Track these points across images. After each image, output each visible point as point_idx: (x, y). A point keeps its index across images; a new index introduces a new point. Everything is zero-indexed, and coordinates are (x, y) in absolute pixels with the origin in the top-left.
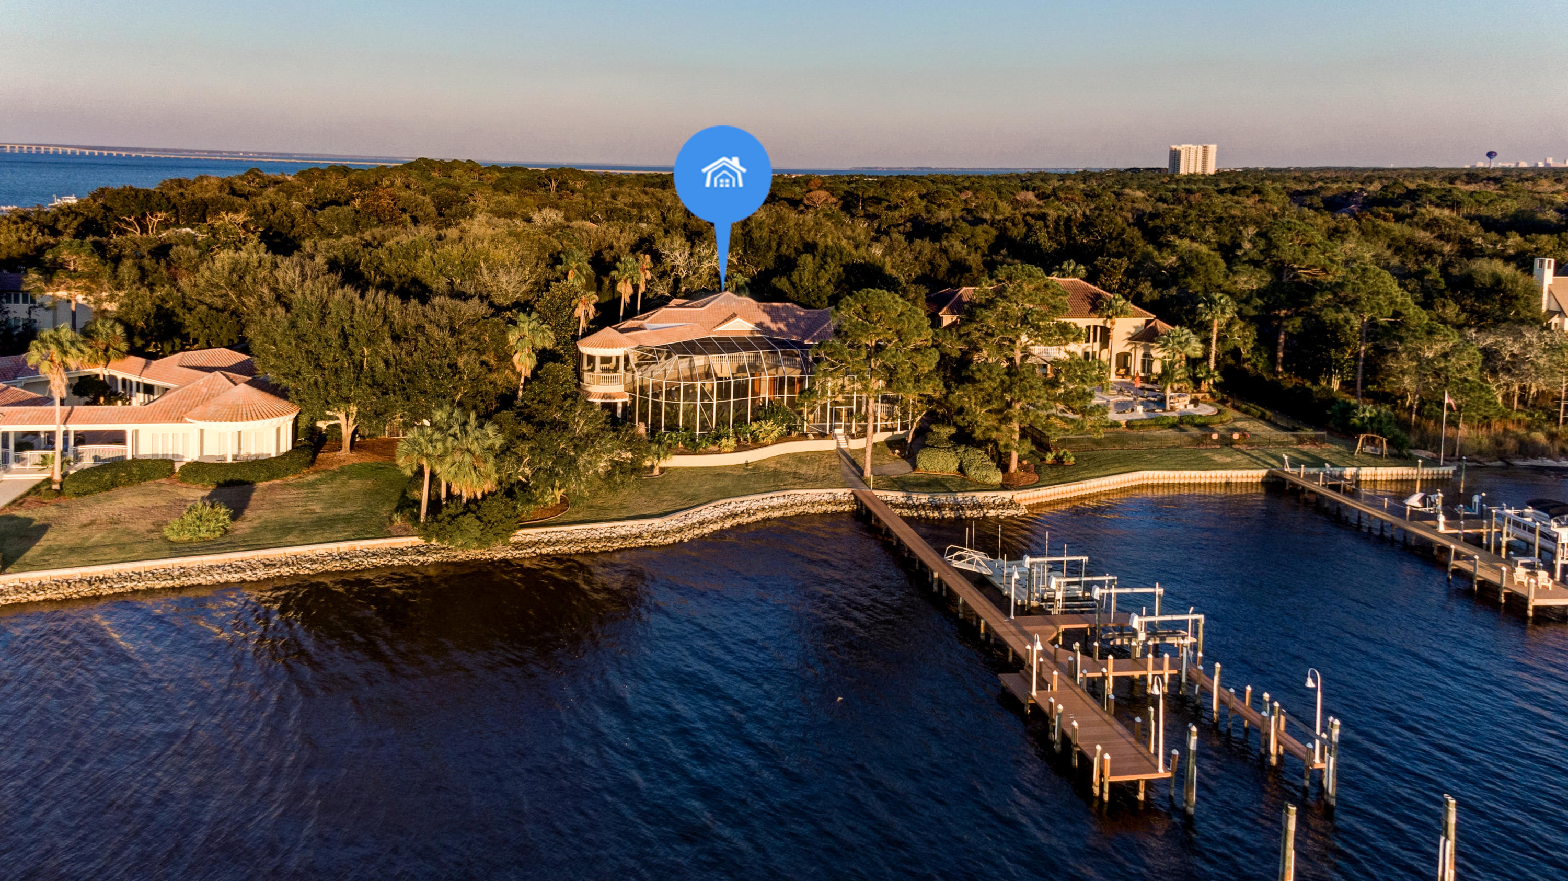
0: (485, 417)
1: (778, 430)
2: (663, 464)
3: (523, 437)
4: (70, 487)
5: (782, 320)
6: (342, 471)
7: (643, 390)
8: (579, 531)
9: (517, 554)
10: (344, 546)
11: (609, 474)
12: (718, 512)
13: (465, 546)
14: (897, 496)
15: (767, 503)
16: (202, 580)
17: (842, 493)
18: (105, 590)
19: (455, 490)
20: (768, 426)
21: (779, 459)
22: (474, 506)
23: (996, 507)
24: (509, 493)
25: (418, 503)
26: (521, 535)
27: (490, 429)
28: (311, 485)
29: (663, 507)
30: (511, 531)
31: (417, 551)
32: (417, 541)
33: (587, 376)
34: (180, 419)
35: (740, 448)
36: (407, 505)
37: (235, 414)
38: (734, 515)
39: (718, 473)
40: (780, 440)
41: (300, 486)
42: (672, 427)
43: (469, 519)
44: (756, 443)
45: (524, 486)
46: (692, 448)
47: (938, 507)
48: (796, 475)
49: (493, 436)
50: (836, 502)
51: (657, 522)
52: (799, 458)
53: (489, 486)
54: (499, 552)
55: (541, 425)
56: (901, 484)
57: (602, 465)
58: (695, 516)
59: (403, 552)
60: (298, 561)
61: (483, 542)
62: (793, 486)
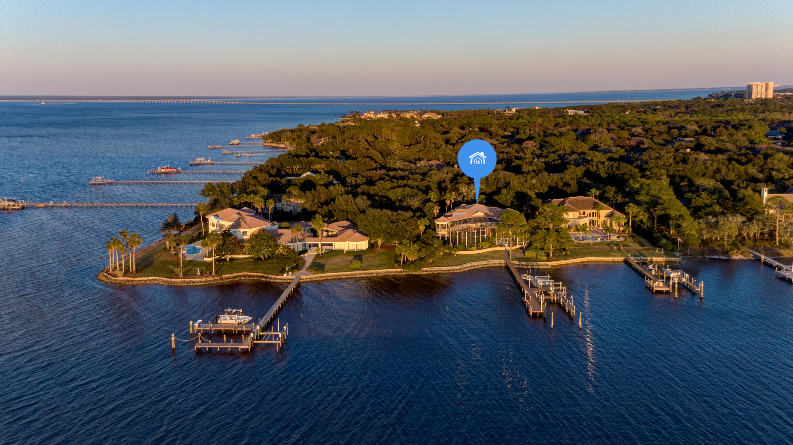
0: (414, 242)
1: (488, 245)
2: (457, 253)
3: (423, 247)
4: (325, 256)
5: (492, 212)
6: (380, 253)
7: (452, 233)
8: (437, 269)
9: (423, 273)
10: (386, 270)
11: (443, 256)
12: (470, 265)
13: (412, 271)
14: (517, 263)
15: (483, 264)
16: (359, 276)
17: (503, 261)
18: (342, 277)
19: (409, 258)
20: (485, 243)
21: (488, 252)
22: (412, 262)
23: (542, 265)
24: (420, 260)
25: (400, 261)
26: (424, 269)
27: (416, 245)
28: (374, 256)
29: (457, 264)
30: (422, 268)
31: (401, 272)
32: (401, 269)
33: (437, 229)
34: (344, 241)
35: (478, 249)
36: (398, 262)
37: (356, 240)
38: (474, 266)
39: (471, 256)
40: (489, 247)
41: (372, 257)
42: (460, 243)
43: (412, 265)
44: (482, 248)
45: (423, 258)
46: (465, 249)
47: (527, 266)
48: (492, 257)
49: (416, 247)
50: (502, 264)
51: (455, 267)
52: (494, 252)
53: (416, 258)
54: (419, 273)
55: (427, 244)
56: (519, 259)
57: (442, 254)
58: (464, 266)
59: (398, 272)
60: (377, 273)
61: (415, 271)
62: (490, 259)
